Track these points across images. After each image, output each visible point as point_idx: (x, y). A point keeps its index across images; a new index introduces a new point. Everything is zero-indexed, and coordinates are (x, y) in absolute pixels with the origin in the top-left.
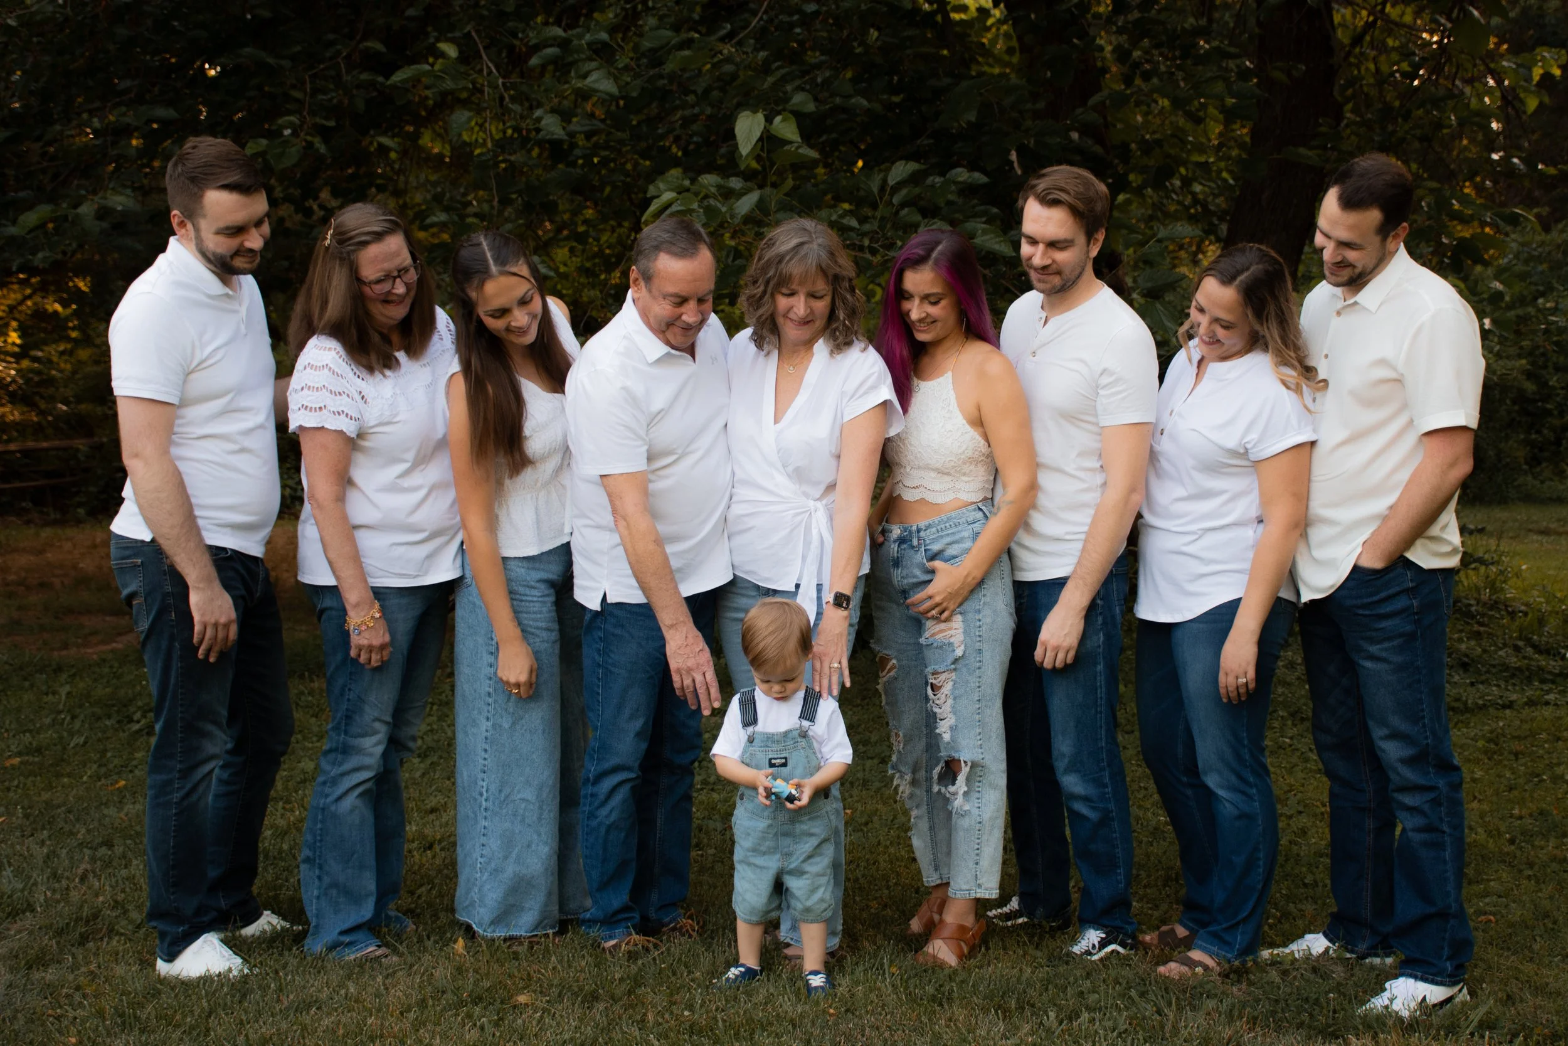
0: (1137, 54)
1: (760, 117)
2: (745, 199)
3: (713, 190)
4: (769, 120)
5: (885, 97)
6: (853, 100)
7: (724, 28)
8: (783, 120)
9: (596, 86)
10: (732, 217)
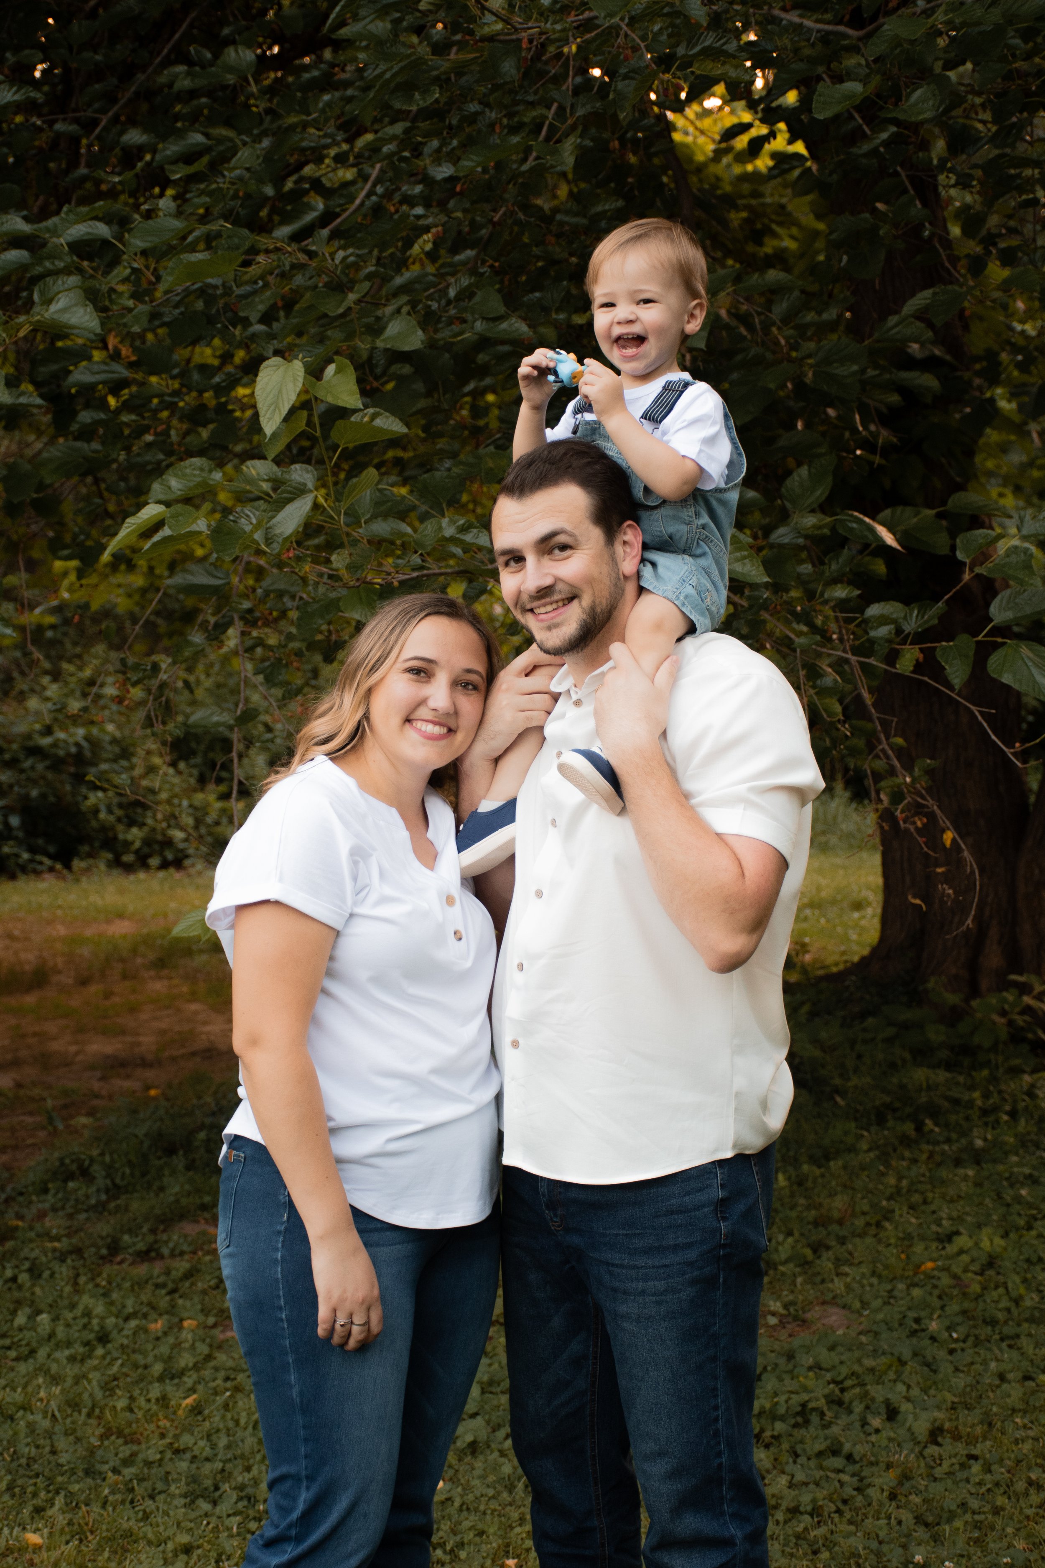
0: (993, 220)
1: (298, 367)
2: (290, 508)
3: (266, 486)
4: (315, 373)
5: (562, 316)
6: (504, 325)
7: (313, 209)
8: (338, 371)
9: (65, 318)
10: (269, 541)
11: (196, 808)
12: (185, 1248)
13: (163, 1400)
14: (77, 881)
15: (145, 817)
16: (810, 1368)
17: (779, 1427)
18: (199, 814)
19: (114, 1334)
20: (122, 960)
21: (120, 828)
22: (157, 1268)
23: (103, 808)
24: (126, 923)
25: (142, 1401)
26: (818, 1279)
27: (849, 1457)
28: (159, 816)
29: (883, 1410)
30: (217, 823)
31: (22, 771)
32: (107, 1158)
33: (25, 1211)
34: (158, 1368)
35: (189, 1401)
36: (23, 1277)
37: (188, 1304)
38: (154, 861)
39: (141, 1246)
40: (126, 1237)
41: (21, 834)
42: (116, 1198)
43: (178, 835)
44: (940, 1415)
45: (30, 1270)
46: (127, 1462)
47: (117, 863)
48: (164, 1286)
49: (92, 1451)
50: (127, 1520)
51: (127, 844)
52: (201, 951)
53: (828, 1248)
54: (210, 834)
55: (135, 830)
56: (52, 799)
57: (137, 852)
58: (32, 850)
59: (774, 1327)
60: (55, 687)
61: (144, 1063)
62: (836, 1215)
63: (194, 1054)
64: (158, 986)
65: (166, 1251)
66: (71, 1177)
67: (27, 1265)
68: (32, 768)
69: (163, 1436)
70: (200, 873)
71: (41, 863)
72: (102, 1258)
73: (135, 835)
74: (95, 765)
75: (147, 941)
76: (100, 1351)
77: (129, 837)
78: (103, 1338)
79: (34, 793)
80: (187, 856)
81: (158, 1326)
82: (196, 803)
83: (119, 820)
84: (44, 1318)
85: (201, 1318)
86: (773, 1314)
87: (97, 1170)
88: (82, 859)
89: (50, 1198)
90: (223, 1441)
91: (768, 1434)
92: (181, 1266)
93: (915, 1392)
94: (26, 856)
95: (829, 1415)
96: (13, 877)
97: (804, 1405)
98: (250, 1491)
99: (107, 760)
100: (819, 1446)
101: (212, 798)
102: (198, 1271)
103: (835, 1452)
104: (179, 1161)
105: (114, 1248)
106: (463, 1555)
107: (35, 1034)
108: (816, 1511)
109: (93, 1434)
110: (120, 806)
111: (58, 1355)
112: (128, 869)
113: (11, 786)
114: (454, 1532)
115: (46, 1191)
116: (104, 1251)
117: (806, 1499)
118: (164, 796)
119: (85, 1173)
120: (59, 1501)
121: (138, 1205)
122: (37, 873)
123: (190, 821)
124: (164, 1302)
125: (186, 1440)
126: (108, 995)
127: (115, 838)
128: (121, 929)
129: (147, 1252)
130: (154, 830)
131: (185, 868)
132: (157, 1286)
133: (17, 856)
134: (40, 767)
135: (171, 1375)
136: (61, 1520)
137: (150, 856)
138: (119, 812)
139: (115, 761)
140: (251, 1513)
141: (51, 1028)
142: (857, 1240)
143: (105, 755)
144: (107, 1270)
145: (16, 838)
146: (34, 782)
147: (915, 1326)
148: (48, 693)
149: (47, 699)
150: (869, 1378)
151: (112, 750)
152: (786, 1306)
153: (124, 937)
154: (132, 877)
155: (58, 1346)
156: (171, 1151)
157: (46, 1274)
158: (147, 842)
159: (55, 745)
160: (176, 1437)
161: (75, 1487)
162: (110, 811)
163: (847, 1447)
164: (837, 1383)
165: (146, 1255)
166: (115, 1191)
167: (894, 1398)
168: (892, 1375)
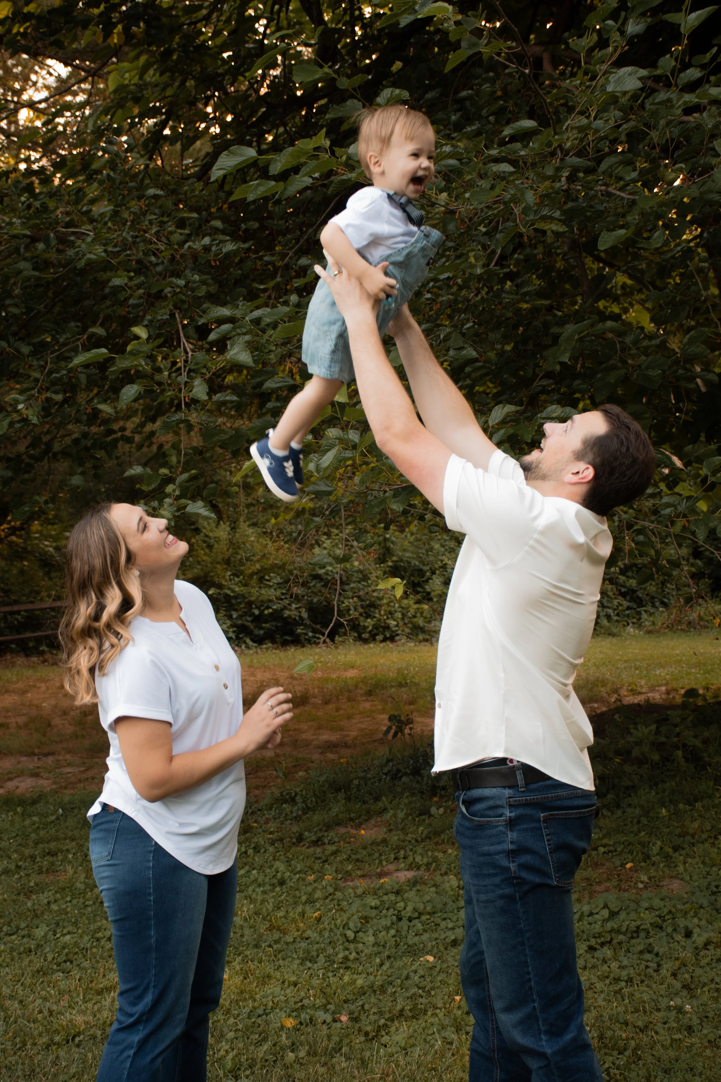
11: (402, 608)
12: (336, 840)
13: (303, 914)
14: (337, 648)
15: (374, 612)
16: (646, 909)
17: (621, 937)
18: (404, 611)
19: (288, 881)
20: (349, 691)
21: (362, 619)
22: (318, 850)
23: (352, 608)
24: (355, 671)
25: (291, 914)
26: (673, 865)
27: (657, 955)
28: (382, 613)
29: (683, 931)
30: (414, 617)
31: (309, 588)
32: (304, 792)
33: (259, 819)
34: (304, 898)
35: (316, 914)
36: (250, 852)
37: (329, 867)
38: (380, 637)
39: (314, 838)
40: (306, 833)
41: (308, 622)
42: (307, 813)
43: (393, 623)
44: (712, 934)
45: (254, 848)
46: (276, 942)
47: (360, 638)
48: (319, 858)
49: (261, 936)
50: (269, 969)
51: (365, 628)
52: (392, 686)
53: (683, 849)
54: (411, 623)
55: (369, 620)
56: (325, 603)
57: (370, 632)
58: (314, 631)
59: (641, 889)
60: (328, 542)
61: (346, 746)
62: (691, 831)
63: (374, 741)
64: (367, 705)
65: (326, 841)
66: (286, 802)
67: (253, 845)
68: (314, 586)
69: (298, 930)
70: (403, 644)
71: (319, 638)
72: (294, 844)
73: (369, 623)
74: (349, 584)
75: (364, 680)
76: (278, 889)
77: (366, 624)
78: (282, 883)
79: (315, 600)
80: (397, 635)
81: (311, 878)
82: (403, 605)
83: (361, 615)
84: (254, 872)
85: (335, 874)
86: (642, 882)
87: (298, 799)
88: (340, 636)
89: (273, 813)
90: (326, 934)
91: (615, 941)
92: (332, 848)
93: (703, 923)
94: (310, 634)
95: (652, 933)
96: (303, 646)
97: (638, 927)
98: (332, 957)
99: (354, 582)
100: (640, 948)
101: (412, 602)
102: (340, 851)
103: (650, 952)
104: (341, 795)
105: (300, 839)
106: (433, 993)
107: (295, 730)
108: (630, 980)
109: (262, 928)
110: (362, 607)
111: (257, 890)
112: (366, 641)
113: (303, 596)
114: (432, 982)
115: (271, 809)
116: (294, 840)
117: (624, 973)
118: (385, 601)
119: (293, 800)
120: (239, 959)
121: (317, 818)
122: (317, 644)
123: (399, 615)
124: (317, 867)
125: (309, 933)
126: (338, 710)
127: (359, 625)
128: (351, 673)
129: (317, 841)
130: (379, 620)
131: (395, 641)
132: (316, 858)
133: (306, 634)
134: (319, 585)
135: (311, 901)
136: (238, 968)
137: (378, 634)
138: (361, 610)
139: (359, 582)
140: (331, 968)
141: (304, 726)
142: (700, 845)
143: (354, 579)
144: (294, 849)
145: (305, 625)
146: (316, 594)
147: (715, 890)
148: (325, 545)
149: (325, 548)
150: (679, 915)
151: (356, 577)
152: (650, 878)
153: (352, 678)
154: (366, 646)
155: (259, 886)
156: (338, 790)
157: (263, 850)
158: (375, 627)
159: (327, 574)
160: (304, 931)
161: (248, 953)
162: (356, 609)
163: (656, 949)
164: (660, 917)
165: (316, 843)
166: (306, 810)
167: (690, 926)
168: (692, 913)
